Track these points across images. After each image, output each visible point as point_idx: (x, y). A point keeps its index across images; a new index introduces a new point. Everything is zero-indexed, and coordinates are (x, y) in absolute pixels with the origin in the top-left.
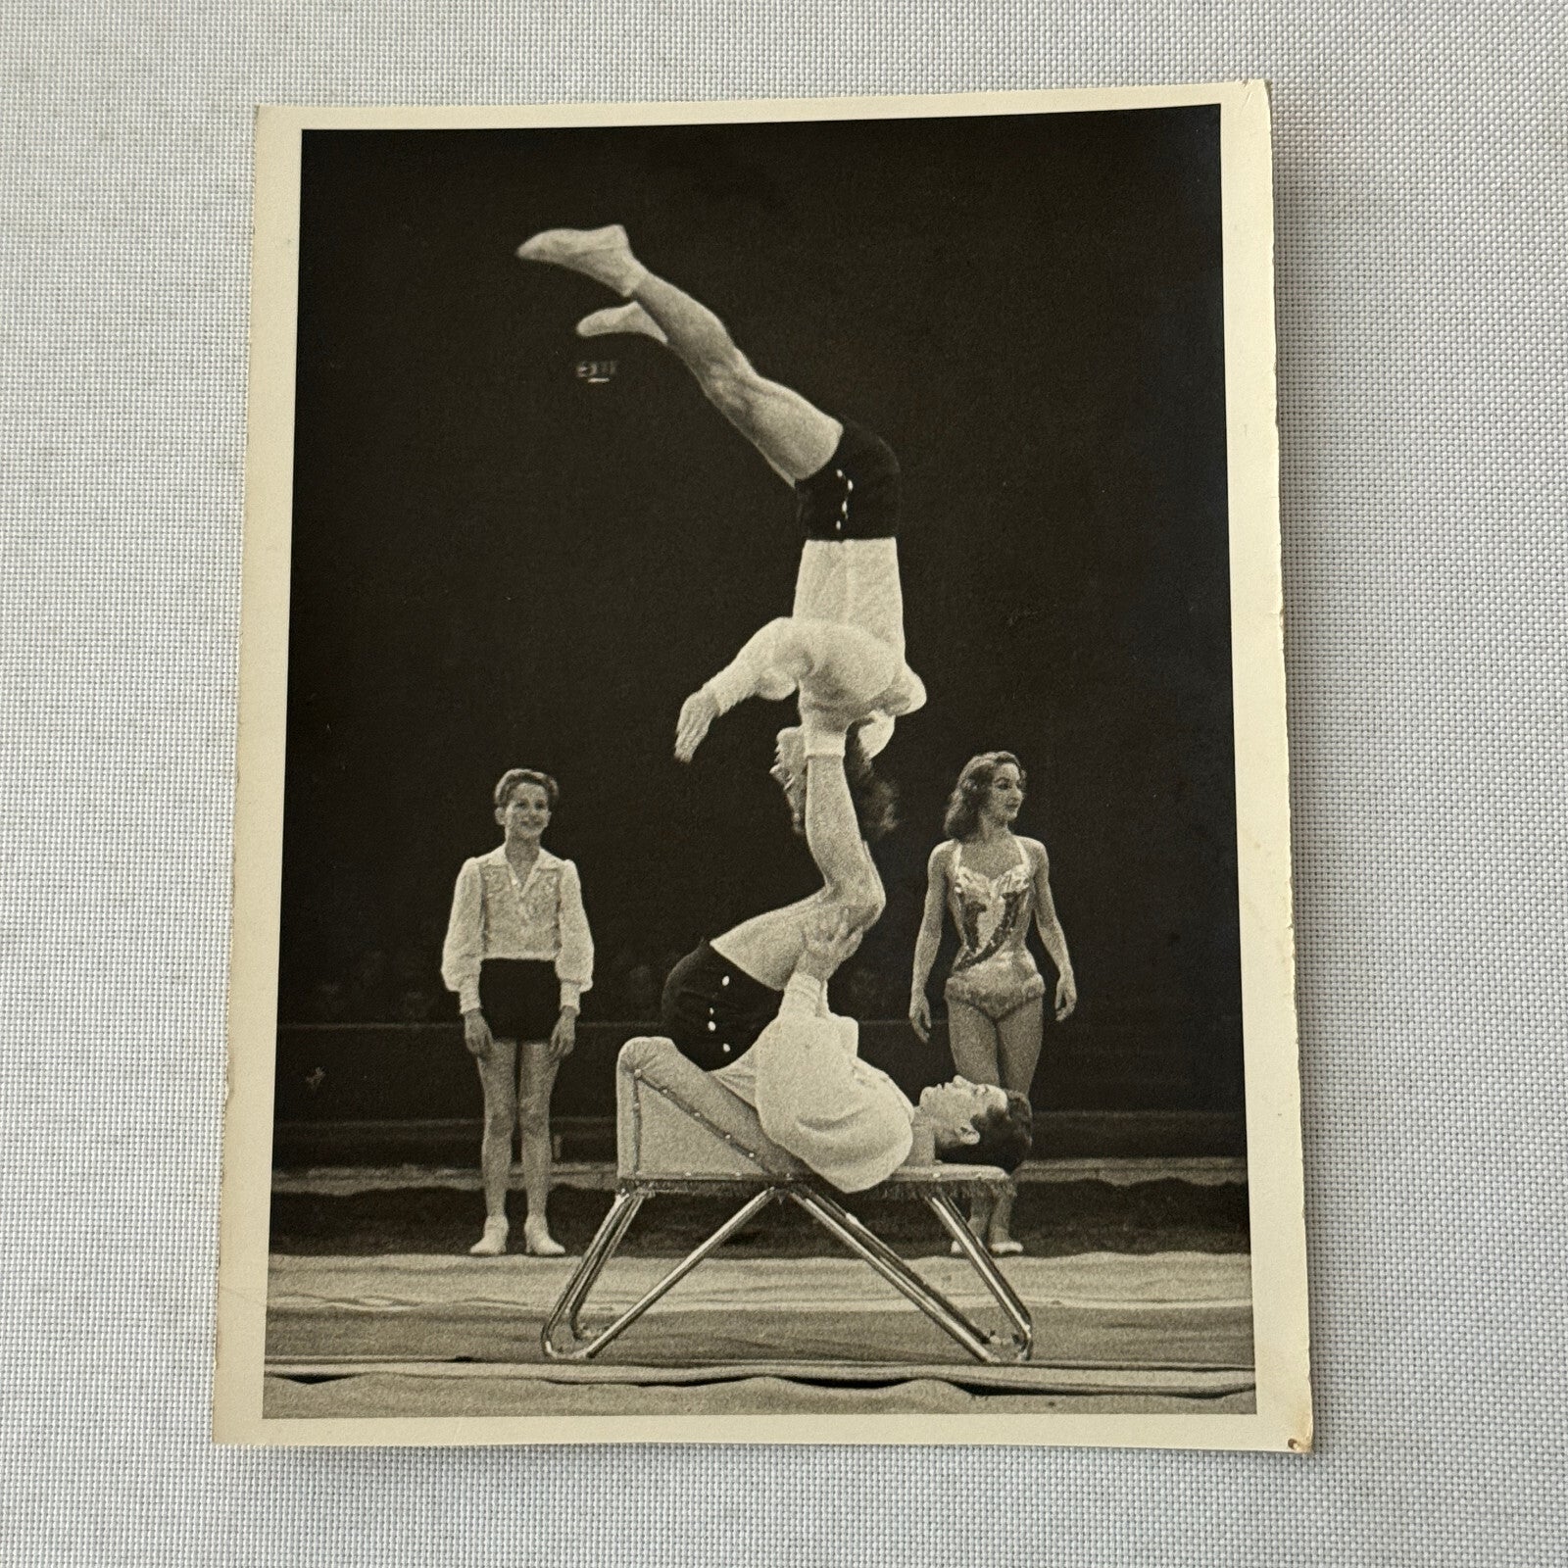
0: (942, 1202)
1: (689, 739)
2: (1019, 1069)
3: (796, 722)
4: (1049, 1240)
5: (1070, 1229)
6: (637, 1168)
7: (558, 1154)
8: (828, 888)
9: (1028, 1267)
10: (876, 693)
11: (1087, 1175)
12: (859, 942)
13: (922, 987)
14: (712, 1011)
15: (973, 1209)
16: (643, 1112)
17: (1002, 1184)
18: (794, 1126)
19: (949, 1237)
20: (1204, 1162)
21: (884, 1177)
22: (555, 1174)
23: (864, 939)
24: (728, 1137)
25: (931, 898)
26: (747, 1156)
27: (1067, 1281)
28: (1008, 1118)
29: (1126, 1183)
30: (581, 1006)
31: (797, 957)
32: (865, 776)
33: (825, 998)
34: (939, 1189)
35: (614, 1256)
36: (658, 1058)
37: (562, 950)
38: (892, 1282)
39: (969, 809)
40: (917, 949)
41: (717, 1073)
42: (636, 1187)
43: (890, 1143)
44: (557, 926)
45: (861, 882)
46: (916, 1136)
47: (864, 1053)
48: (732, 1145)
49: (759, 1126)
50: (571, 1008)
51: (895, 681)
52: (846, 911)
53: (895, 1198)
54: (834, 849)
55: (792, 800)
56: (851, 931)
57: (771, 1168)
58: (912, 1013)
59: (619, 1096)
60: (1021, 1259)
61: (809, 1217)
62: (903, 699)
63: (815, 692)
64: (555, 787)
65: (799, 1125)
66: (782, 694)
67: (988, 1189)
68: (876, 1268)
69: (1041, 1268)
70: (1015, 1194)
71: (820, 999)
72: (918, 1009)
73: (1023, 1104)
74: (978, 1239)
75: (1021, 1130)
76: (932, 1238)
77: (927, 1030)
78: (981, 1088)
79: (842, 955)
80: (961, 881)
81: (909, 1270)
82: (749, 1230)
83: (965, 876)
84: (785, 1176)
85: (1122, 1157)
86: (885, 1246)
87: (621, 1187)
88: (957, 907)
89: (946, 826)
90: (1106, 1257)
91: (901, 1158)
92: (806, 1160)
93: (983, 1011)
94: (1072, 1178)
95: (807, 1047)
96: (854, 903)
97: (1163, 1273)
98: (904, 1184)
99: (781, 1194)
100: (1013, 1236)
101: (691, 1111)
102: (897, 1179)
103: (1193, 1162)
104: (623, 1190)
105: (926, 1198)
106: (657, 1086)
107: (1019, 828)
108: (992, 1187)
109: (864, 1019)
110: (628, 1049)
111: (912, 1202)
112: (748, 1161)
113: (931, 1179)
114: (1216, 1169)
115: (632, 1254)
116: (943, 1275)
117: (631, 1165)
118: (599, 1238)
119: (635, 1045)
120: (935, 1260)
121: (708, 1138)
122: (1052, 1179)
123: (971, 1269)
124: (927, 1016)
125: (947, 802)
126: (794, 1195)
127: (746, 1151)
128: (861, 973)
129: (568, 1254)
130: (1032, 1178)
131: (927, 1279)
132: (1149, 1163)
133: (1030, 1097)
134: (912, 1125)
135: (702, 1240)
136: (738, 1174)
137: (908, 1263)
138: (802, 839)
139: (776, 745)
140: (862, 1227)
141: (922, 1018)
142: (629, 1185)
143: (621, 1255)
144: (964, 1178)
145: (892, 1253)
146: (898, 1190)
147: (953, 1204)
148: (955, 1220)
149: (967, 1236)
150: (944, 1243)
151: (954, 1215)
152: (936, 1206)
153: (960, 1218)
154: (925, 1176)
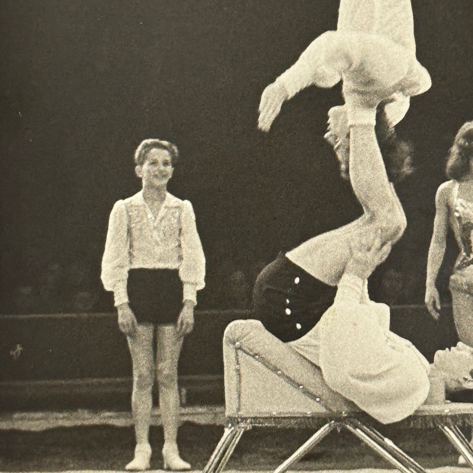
0: (451, 429)
3: (341, 102)
6: (239, 409)
7: (184, 401)
8: (366, 215)
10: (396, 81)
12: (389, 251)
13: (433, 282)
14: (288, 301)
16: (242, 371)
18: (347, 379)
19: (456, 453)
21: (411, 412)
22: (183, 415)
23: (392, 250)
24: (301, 387)
25: (439, 221)
26: (315, 400)
30: (198, 299)
31: (346, 263)
32: (390, 138)
33: (366, 290)
34: (449, 420)
35: (225, 470)
36: (252, 334)
37: (184, 262)
39: (463, 159)
40: (429, 255)
41: (292, 343)
42: (238, 423)
43: (414, 390)
44: (180, 246)
45: (389, 211)
47: (394, 328)
48: (304, 393)
49: (323, 379)
50: (190, 301)
51: (410, 72)
52: (380, 231)
53: (419, 427)
54: (370, 189)
55: (340, 155)
56: (383, 245)
57: (331, 408)
58: (427, 300)
59: (225, 360)
61: (358, 441)
62: (415, 84)
63: (354, 82)
64: (176, 151)
65: (350, 378)
66: (331, 83)
71: (363, 292)
72: (431, 297)
76: (445, 453)
77: (437, 311)
79: (377, 261)
80: (458, 208)
82: (319, 450)
83: (461, 204)
84: (341, 413)
86: (412, 460)
87: (228, 422)
88: (457, 227)
89: (447, 171)
91: (422, 399)
92: (356, 402)
95: (355, 324)
96: (384, 225)
98: (425, 417)
99: (339, 426)
101: (275, 370)
102: (420, 414)
104: (230, 425)
105: (440, 427)
106: (251, 353)
109: (394, 304)
110: (231, 328)
111: (430, 429)
112: (315, 403)
113: (443, 414)
115: (236, 468)
117: (235, 407)
118: (214, 458)
119: (235, 325)
120: (448, 469)
121: (288, 389)
124: (438, 301)
125: (447, 154)
126: (348, 426)
127: (313, 397)
128: (392, 273)
129: (192, 469)
134: (429, 376)
135: (285, 458)
136: (309, 413)
137: (428, 471)
138: (348, 182)
139: (327, 118)
140: (396, 447)
141: (434, 303)
142: (234, 421)
143: (229, 469)
144: (467, 412)
145: (417, 464)
146: (420, 422)
147: (459, 430)
148: (461, 441)
149: (469, 452)
150: (453, 457)
151: (460, 437)
152: (447, 432)
153: (464, 439)
154: (439, 411)
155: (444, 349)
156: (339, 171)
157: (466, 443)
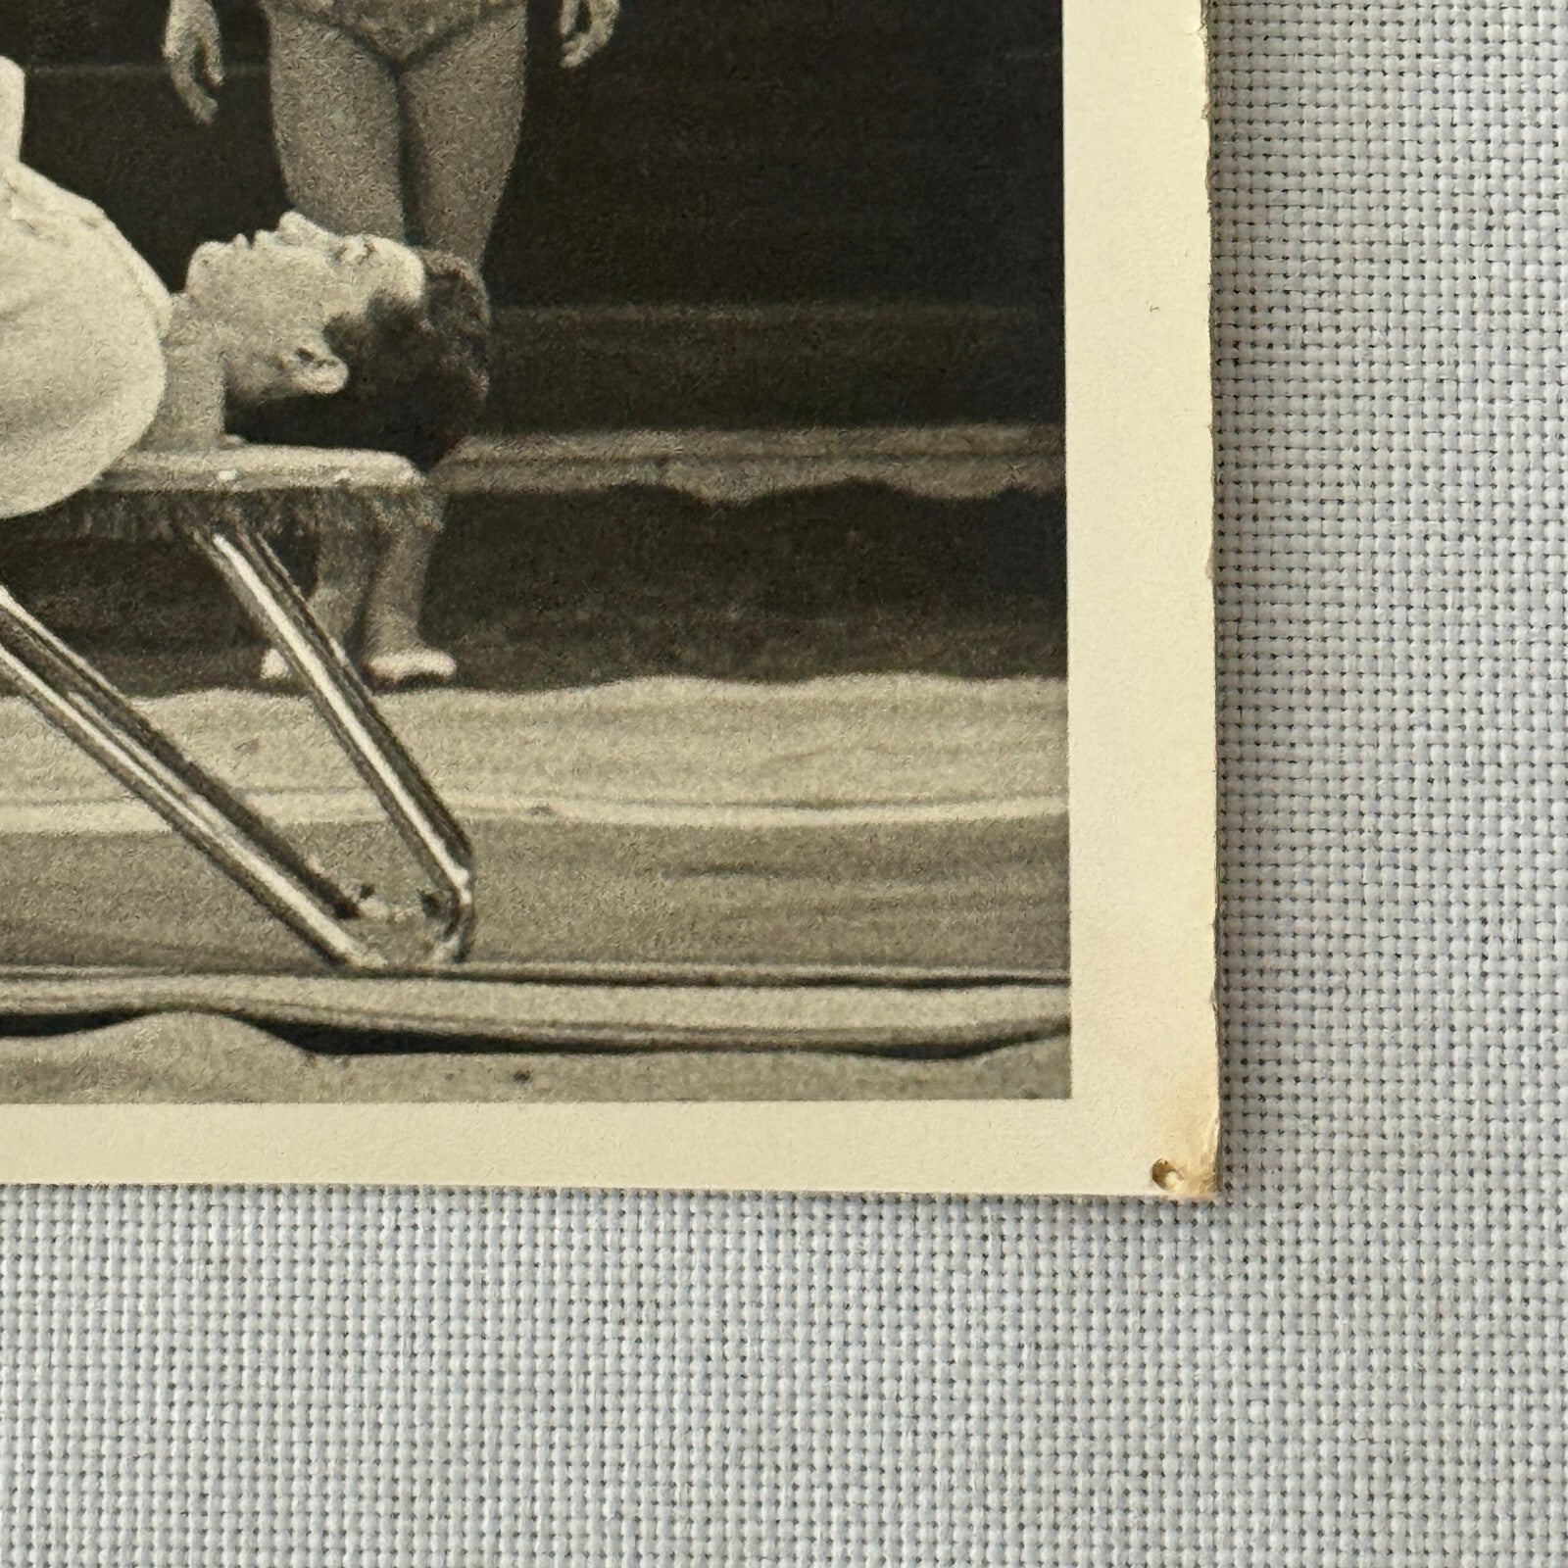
0: (239, 547)
2: (459, 197)
4: (531, 647)
5: (583, 616)
9: (466, 717)
11: (634, 474)
15: (322, 565)
17: (404, 498)
19: (255, 637)
20: (951, 437)
27: (570, 757)
28: (425, 325)
29: (740, 494)
34: (235, 513)
38: (98, 755)
43: (104, 392)
46: (173, 370)
47: (37, 152)
53: (115, 534)
58: (171, 47)
60: (449, 697)
67: (368, 513)
68: (56, 720)
69: (503, 719)
70: (438, 525)
72: (190, 35)
73: (467, 287)
74: (334, 644)
75: (455, 358)
76: (209, 640)
77: (210, 90)
78: (355, 245)
81: (144, 724)
85: (727, 427)
86: (80, 662)
90: (679, 690)
93: (364, 41)
94: (595, 480)
97: (831, 731)
98: (137, 498)
100: (431, 635)
102: (125, 486)
103: (917, 438)
105: (197, 537)
108: (378, 505)
111: (159, 544)
113: (210, 486)
114: (978, 454)
116: (238, 737)
120: (217, 700)
122: (543, 484)
123: (311, 726)
124: (213, 53)
130: (487, 484)
131: (192, 749)
132: (801, 441)
133: (486, 270)
134: (165, 342)
137: (142, 706)
140: (19, 612)
141: (200, 57)
144: (303, 482)
145: (100, 679)
146: (120, 513)
147: (270, 552)
148: (275, 595)
149: (305, 637)
150: (242, 654)
151: (273, 580)
152: (223, 556)
153: (287, 589)
154: (194, 477)
155: (226, 237)
157: (296, 600)
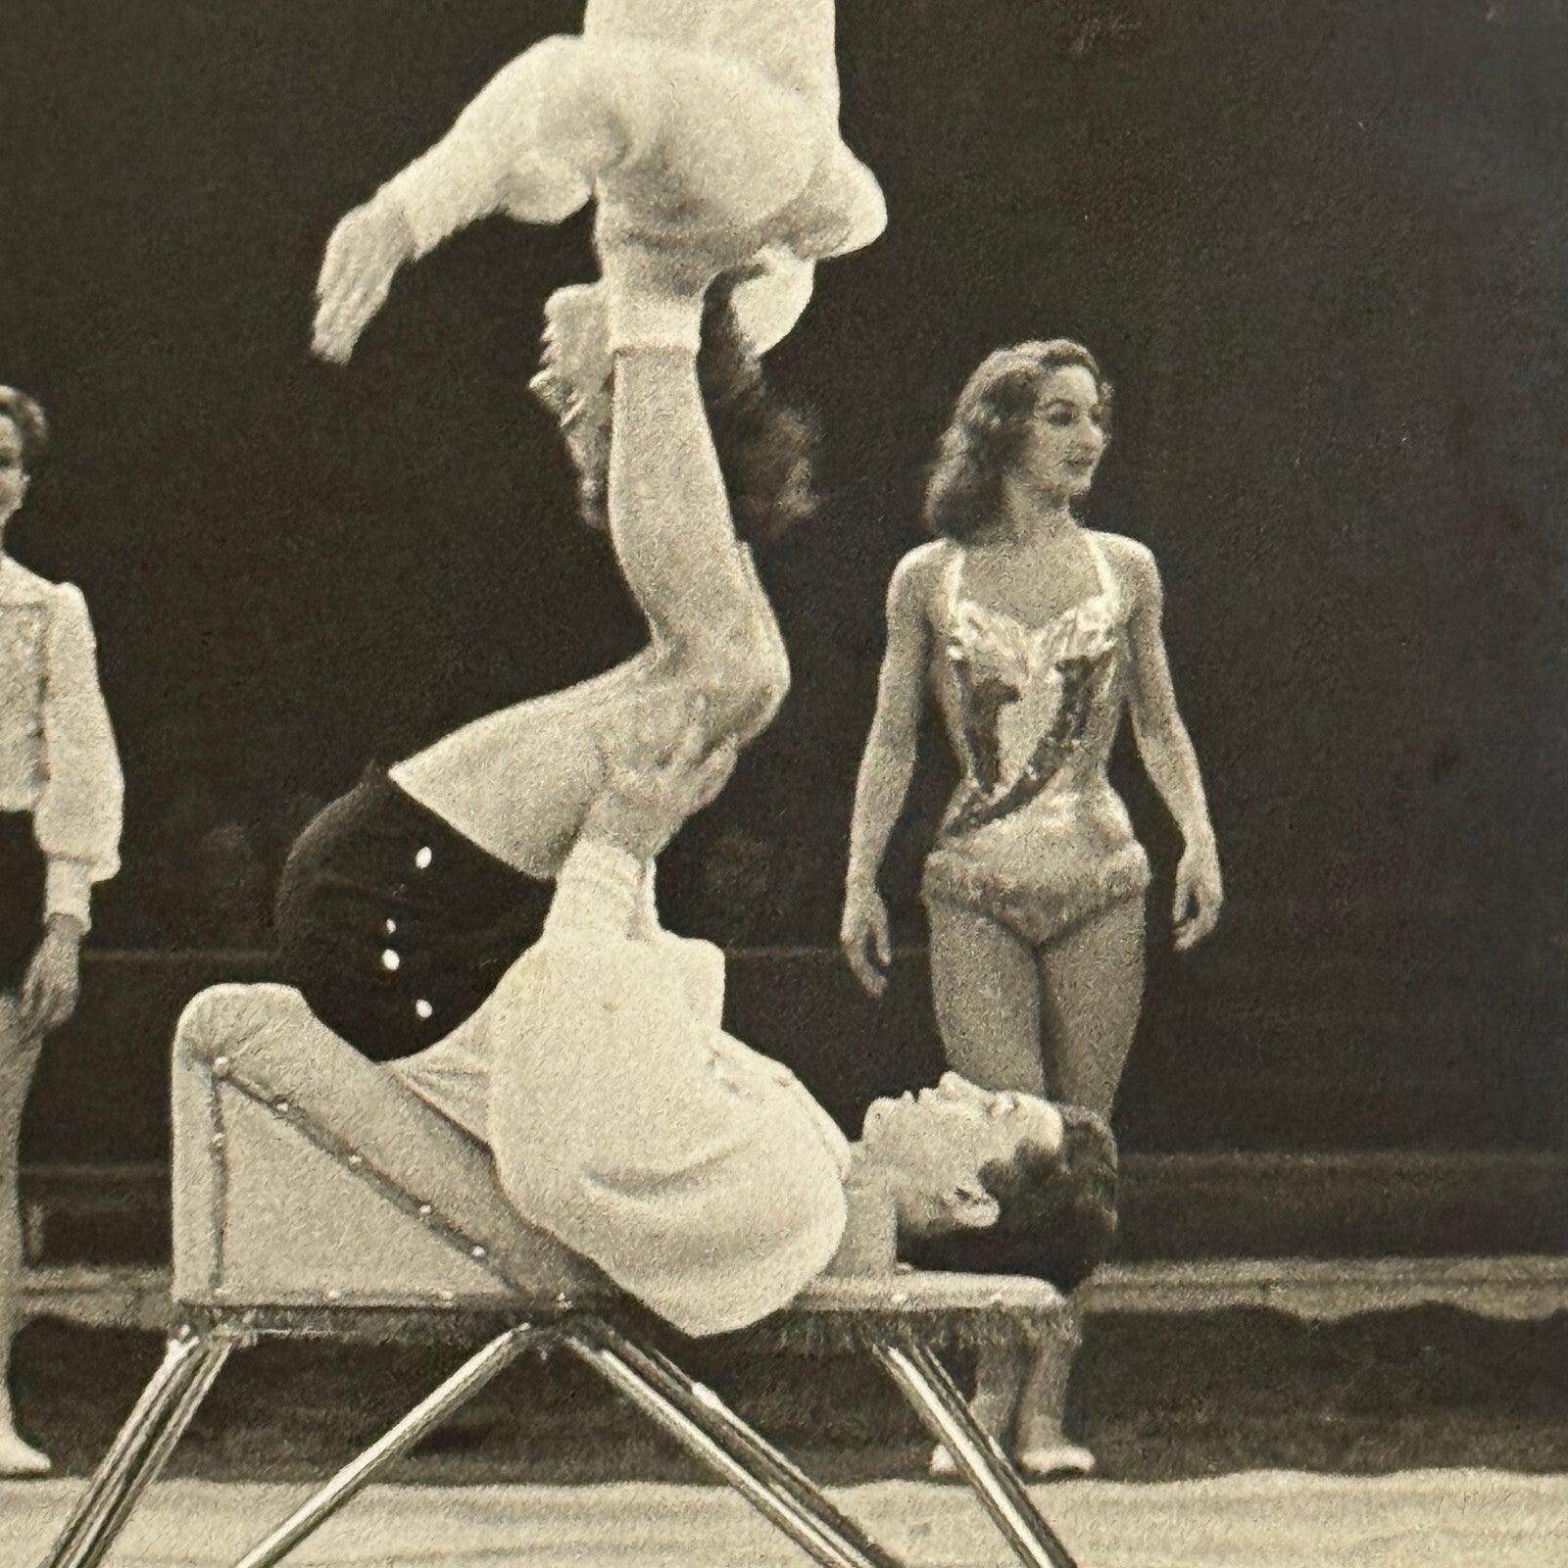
0: (909, 1357)
1: (344, 312)
2: (1089, 1059)
3: (588, 271)
4: (1157, 1443)
5: (1201, 1418)
6: (216, 1279)
7: (36, 1247)
8: (659, 649)
9: (1104, 1504)
10: (773, 208)
11: (1240, 1297)
12: (729, 769)
13: (870, 874)
14: (391, 926)
15: (981, 1374)
16: (232, 1154)
17: (1049, 1316)
18: (576, 1187)
19: (925, 1436)
20: (1508, 1266)
21: (782, 1300)
22: (30, 1293)
23: (740, 765)
24: (426, 1209)
25: (894, 671)
26: (469, 1253)
27: (1193, 1538)
28: (1064, 1168)
29: (1331, 1314)
30: (93, 913)
31: (586, 805)
32: (744, 396)
33: (650, 896)
34: (906, 1330)
35: (162, 1478)
36: (267, 1031)
37: (51, 788)
38: (795, 1537)
39: (981, 470)
40: (861, 787)
41: (400, 1065)
42: (213, 1324)
43: (797, 1225)
44: (40, 734)
45: (736, 636)
46: (853, 1208)
47: (740, 1020)
48: (432, 1227)
49: (496, 1186)
50: (69, 918)
51: (818, 179)
52: (700, 703)
53: (806, 1348)
54: (674, 561)
55: (579, 449)
56: (708, 748)
57: (522, 1279)
58: (847, 932)
59: (177, 1117)
60: (1088, 1487)
61: (606, 1390)
62: (835, 220)
63: (635, 207)
64: (39, 419)
65: (587, 1183)
66: (556, 209)
67: (1017, 1328)
68: (760, 1506)
69: (1135, 1506)
70: (1077, 1340)
71: (637, 898)
72: (863, 921)
73: (1100, 1139)
74: (991, 1440)
75: (1090, 1197)
76: (886, 1438)
78: (1003, 1101)
79: (689, 800)
80: (962, 632)
81: (833, 1510)
82: (474, 1418)
83: (971, 621)
84: (554, 1298)
85: (1321, 1257)
86: (779, 1457)
87: (179, 1322)
88: (953, 695)
89: (930, 508)
90: (1284, 1481)
91: (820, 1259)
92: (604, 1263)
93: (1007, 926)
94: (1210, 1302)
95: (608, 1007)
96: (716, 680)
97: (1413, 1518)
98: (825, 1316)
99: (547, 1339)
100: (1074, 1432)
101: (341, 1150)
102: (810, 1306)
103: (1482, 1267)
104: (185, 1330)
105: (875, 1350)
106: (265, 1095)
107: (1095, 512)
108: (1027, 1323)
109: (736, 945)
110: (200, 1010)
111: (845, 1357)
112: (471, 1265)
113: (887, 1306)
114: (1535, 1283)
115: (203, 1474)
116: (912, 1521)
117: (204, 1269)
118: (128, 1437)
119: (216, 1001)
120: (895, 1489)
121: (381, 1212)
122: (1163, 1306)
123: (974, 1512)
124: (883, 939)
125: (930, 453)
126: (574, 1342)
127: (463, 1242)
128: (734, 840)
129: (54, 1473)
130: (1117, 1304)
131: (874, 1532)
132: (1384, 1269)
133: (1114, 1121)
134: (845, 1184)
135: (363, 1443)
136: (448, 1295)
137: (832, 1495)
138: (600, 541)
139: (541, 323)
140: (728, 1414)
141: (871, 943)
142: (199, 1317)
143: (178, 1475)
144: (965, 1304)
145: (797, 1472)
146: (810, 1330)
147: (937, 1363)
148: (941, 1399)
149: (968, 1436)
150: (915, 1449)
151: (939, 1387)
152: (898, 1366)
153: (951, 1394)
154: (874, 1298)
155: (895, 1094)
156: (573, 500)
157: (958, 1403)
